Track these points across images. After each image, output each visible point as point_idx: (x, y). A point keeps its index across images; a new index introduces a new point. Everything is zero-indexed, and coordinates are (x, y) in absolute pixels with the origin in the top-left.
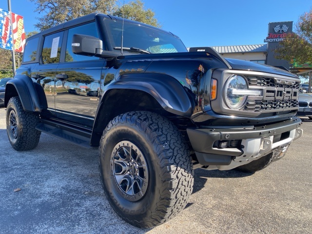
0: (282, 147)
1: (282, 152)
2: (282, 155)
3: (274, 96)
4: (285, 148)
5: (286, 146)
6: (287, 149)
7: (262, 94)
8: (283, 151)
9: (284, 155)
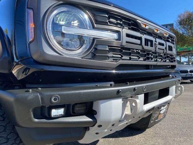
0: (159, 108)
1: (160, 114)
2: (161, 117)
3: (141, 44)
4: (162, 108)
5: (164, 106)
6: (167, 109)
7: (119, 39)
8: (162, 112)
9: (165, 116)
